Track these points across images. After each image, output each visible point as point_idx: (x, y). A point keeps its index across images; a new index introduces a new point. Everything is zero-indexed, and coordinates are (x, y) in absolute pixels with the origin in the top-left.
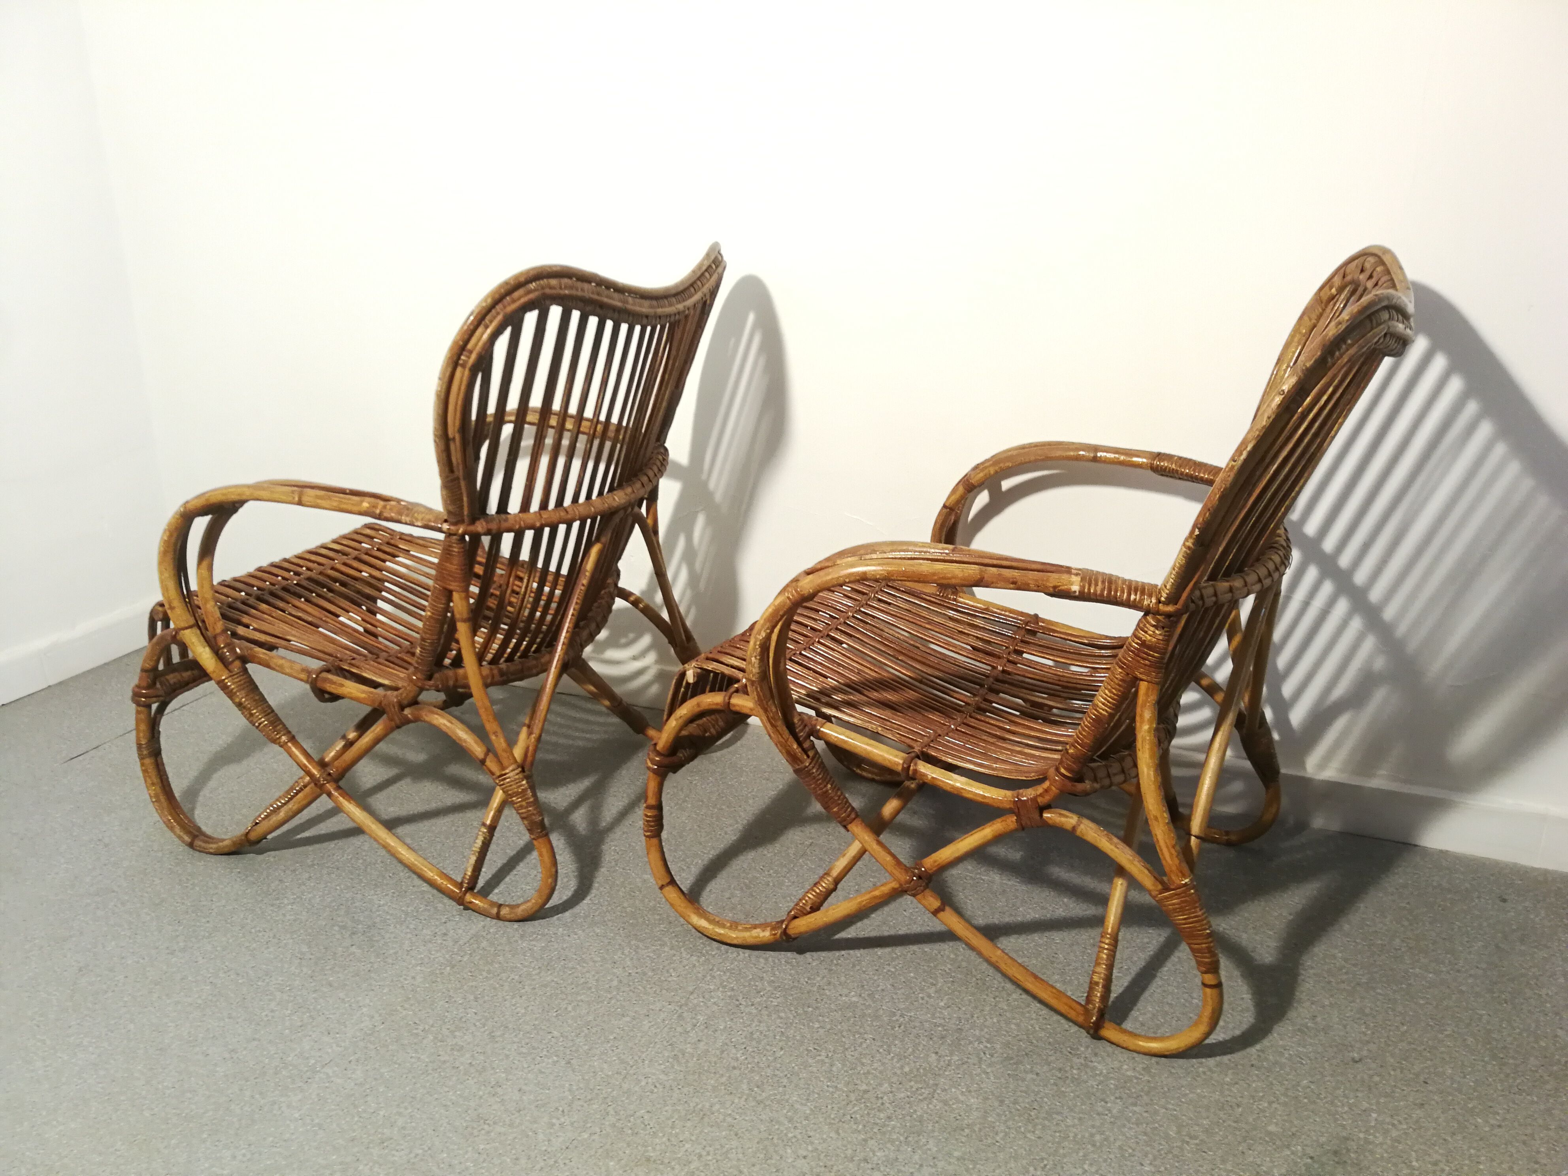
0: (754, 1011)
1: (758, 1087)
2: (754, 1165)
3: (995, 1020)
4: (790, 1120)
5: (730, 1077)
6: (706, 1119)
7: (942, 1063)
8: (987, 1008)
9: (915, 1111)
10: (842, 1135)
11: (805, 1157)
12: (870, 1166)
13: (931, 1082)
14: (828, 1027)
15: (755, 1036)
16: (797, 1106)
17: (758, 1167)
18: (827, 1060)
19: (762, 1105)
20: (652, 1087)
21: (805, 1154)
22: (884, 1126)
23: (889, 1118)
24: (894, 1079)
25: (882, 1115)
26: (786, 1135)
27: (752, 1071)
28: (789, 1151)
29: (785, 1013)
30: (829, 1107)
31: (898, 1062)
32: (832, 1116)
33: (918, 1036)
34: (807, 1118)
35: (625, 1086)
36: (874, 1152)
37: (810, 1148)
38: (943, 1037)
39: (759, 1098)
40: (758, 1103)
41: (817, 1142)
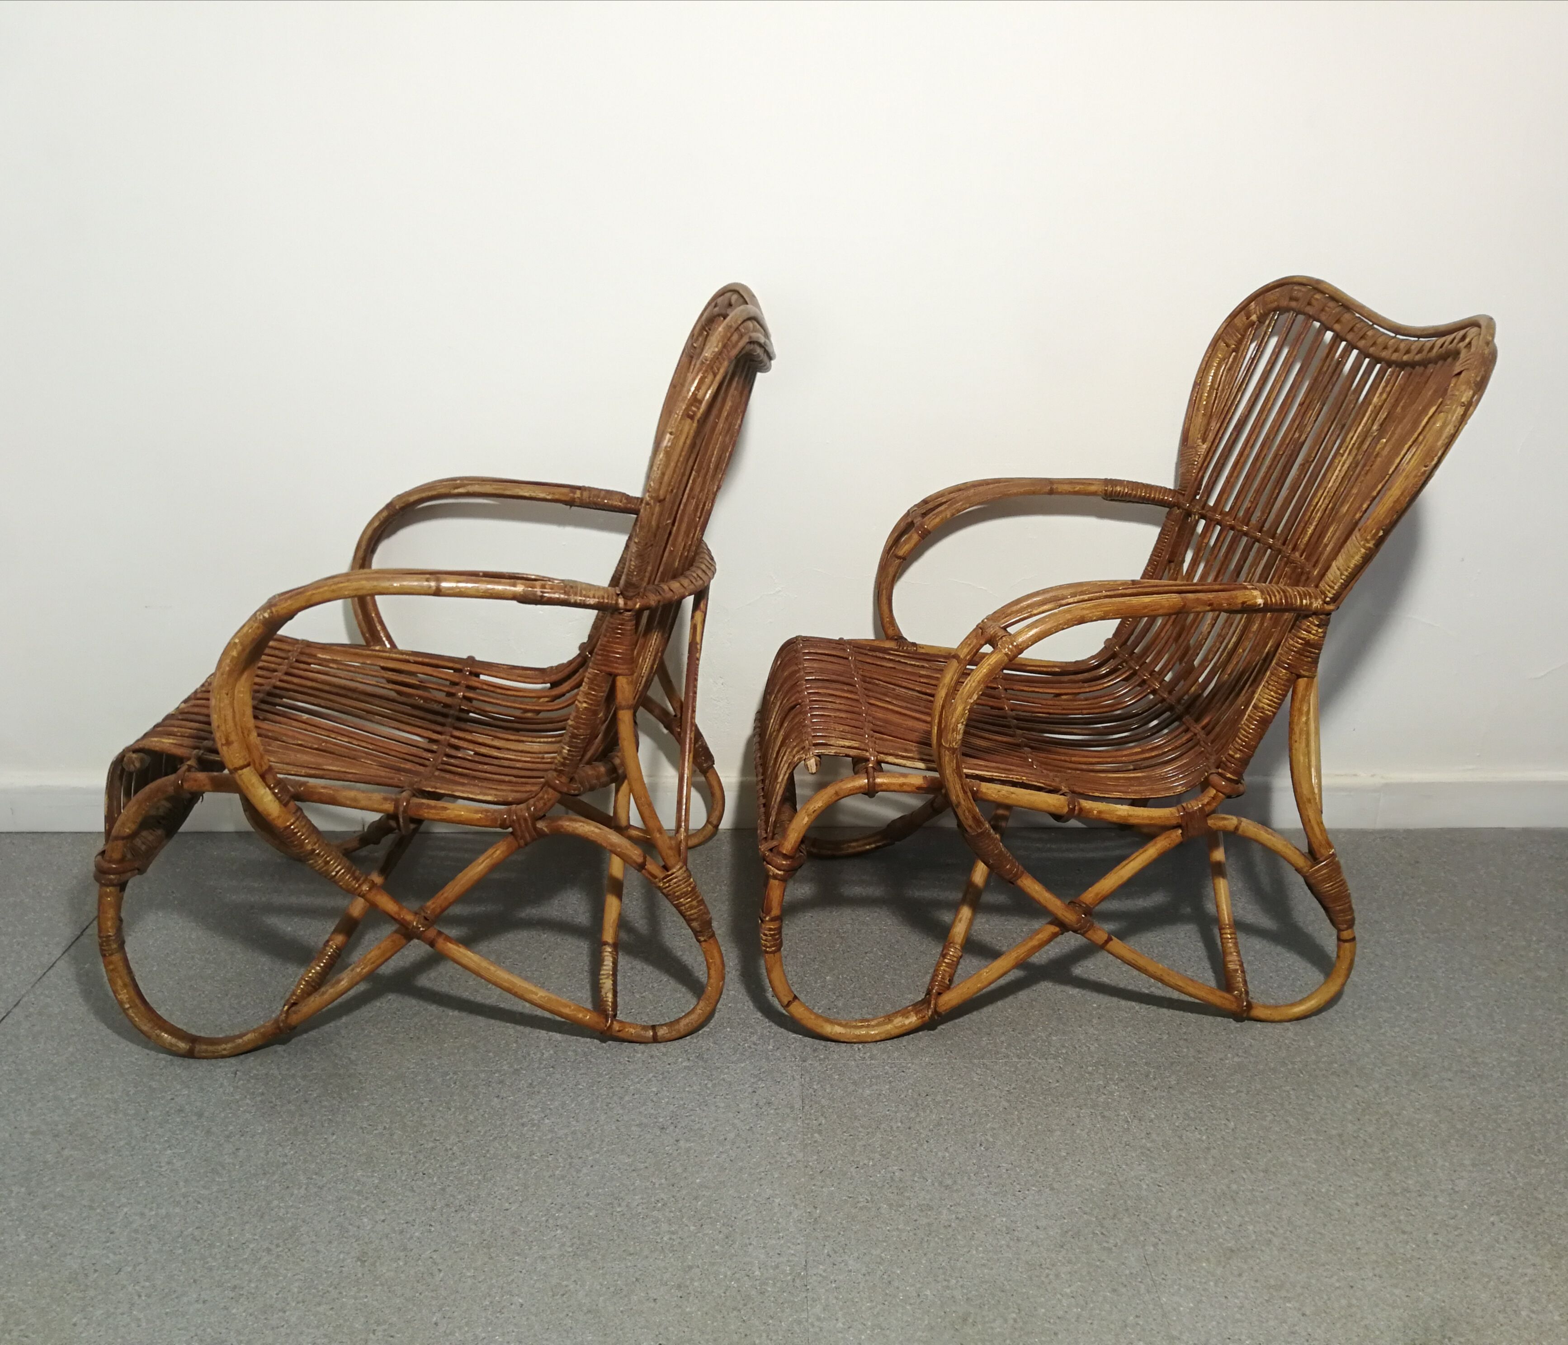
0: (293, 1108)
1: (316, 1174)
2: (330, 1242)
3: (552, 1052)
4: (359, 1193)
5: (282, 1173)
6: (266, 1217)
7: (506, 1104)
8: (542, 1044)
9: (488, 1151)
10: (418, 1191)
11: (383, 1221)
12: (453, 1209)
13: (498, 1122)
14: (379, 1102)
15: (300, 1130)
16: (363, 1179)
17: (335, 1243)
18: (384, 1132)
19: (325, 1189)
20: (196, 1204)
21: (383, 1218)
22: (460, 1171)
23: (463, 1164)
24: (460, 1130)
25: (455, 1164)
26: (359, 1207)
27: (305, 1161)
28: (366, 1220)
29: (327, 1100)
30: (398, 1171)
31: (460, 1114)
32: (404, 1178)
33: (475, 1087)
34: (377, 1187)
35: (163, 1211)
36: (453, 1196)
37: (386, 1211)
38: (501, 1082)
39: (320, 1184)
40: (321, 1188)
41: (392, 1204)
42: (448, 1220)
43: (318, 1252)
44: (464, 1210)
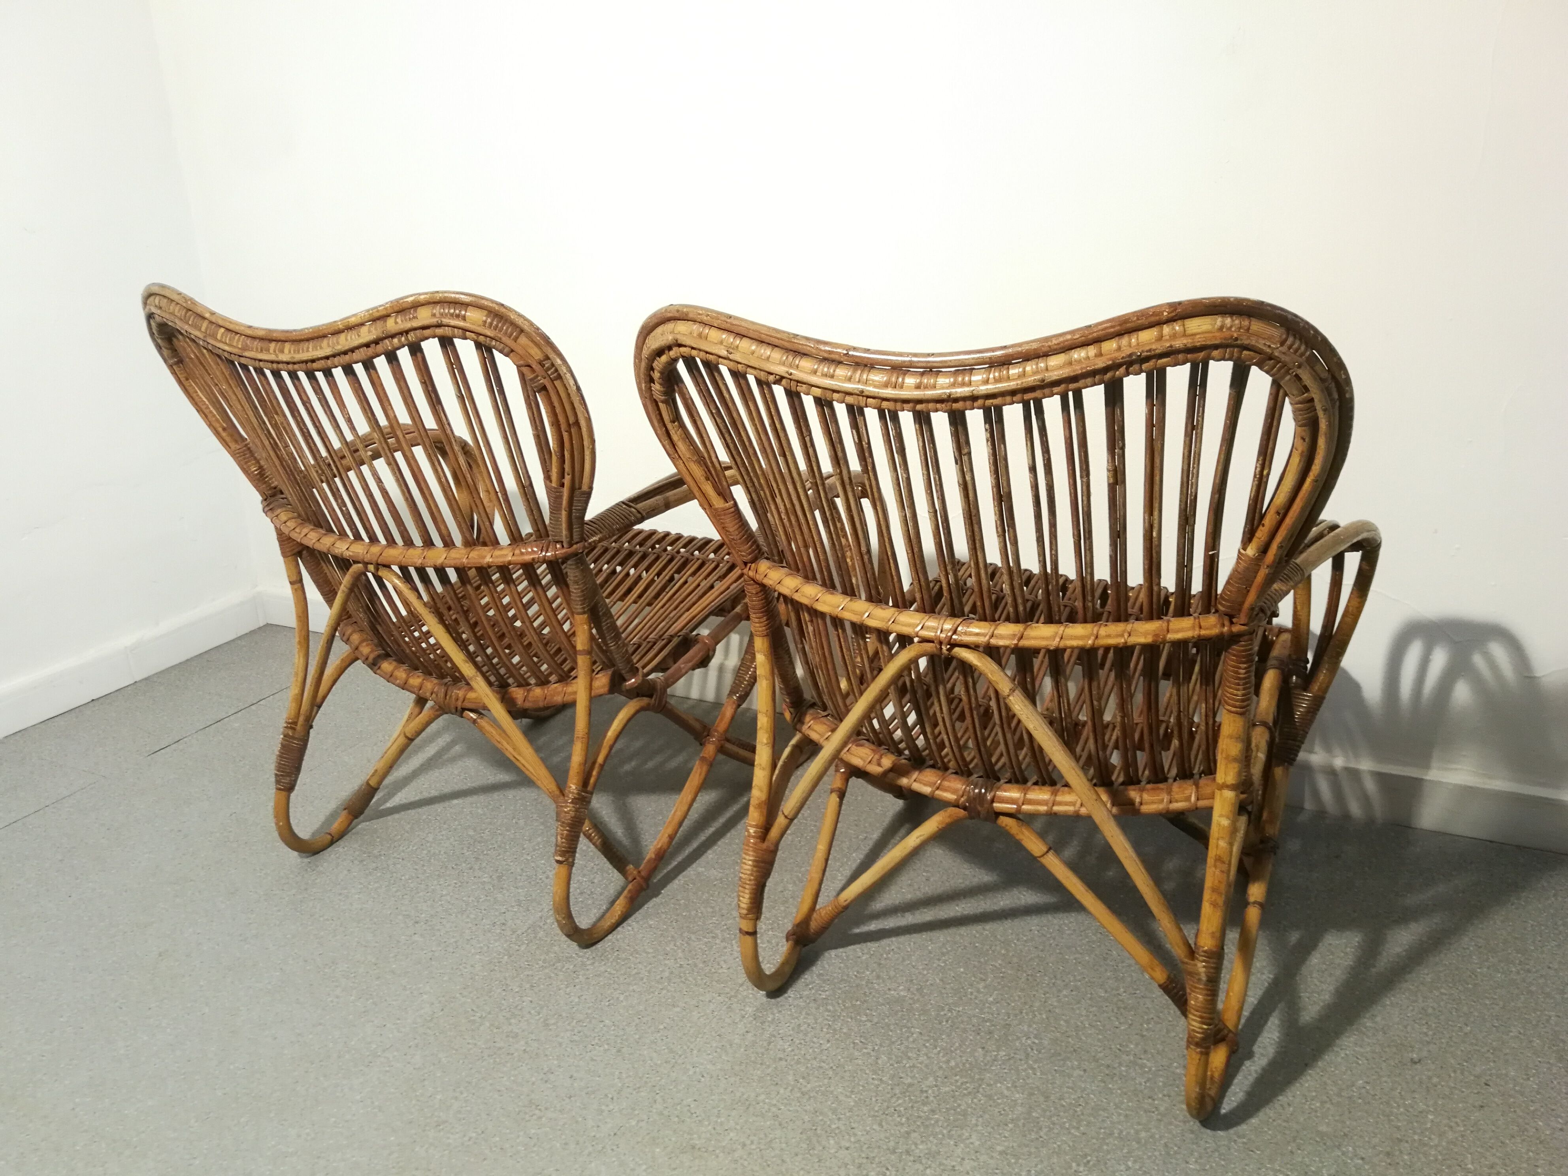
0: (803, 1004)
1: (804, 1078)
2: (797, 1155)
3: (1044, 1016)
4: (834, 1111)
5: (776, 1068)
6: (751, 1109)
7: (988, 1058)
8: (1037, 1004)
9: (959, 1105)
10: (885, 1127)
11: (847, 1149)
12: (912, 1158)
13: (977, 1077)
14: (875, 1020)
15: (802, 1028)
16: (841, 1098)
17: (800, 1157)
18: (873, 1053)
19: (807, 1096)
20: (700, 1077)
21: (847, 1145)
22: (928, 1118)
23: (933, 1111)
24: (939, 1073)
25: (926, 1109)
26: (829, 1126)
27: (798, 1062)
28: (832, 1142)
29: (833, 1006)
30: (874, 1099)
31: (943, 1057)
32: (876, 1109)
33: (965, 1031)
34: (851, 1110)
36: (916, 1144)
37: (853, 1139)
38: (990, 1033)
39: (804, 1089)
40: (803, 1094)
41: (860, 1133)
42: (904, 1169)
43: (783, 1161)
44: (921, 1163)
